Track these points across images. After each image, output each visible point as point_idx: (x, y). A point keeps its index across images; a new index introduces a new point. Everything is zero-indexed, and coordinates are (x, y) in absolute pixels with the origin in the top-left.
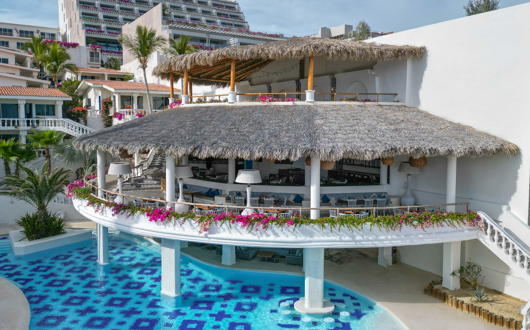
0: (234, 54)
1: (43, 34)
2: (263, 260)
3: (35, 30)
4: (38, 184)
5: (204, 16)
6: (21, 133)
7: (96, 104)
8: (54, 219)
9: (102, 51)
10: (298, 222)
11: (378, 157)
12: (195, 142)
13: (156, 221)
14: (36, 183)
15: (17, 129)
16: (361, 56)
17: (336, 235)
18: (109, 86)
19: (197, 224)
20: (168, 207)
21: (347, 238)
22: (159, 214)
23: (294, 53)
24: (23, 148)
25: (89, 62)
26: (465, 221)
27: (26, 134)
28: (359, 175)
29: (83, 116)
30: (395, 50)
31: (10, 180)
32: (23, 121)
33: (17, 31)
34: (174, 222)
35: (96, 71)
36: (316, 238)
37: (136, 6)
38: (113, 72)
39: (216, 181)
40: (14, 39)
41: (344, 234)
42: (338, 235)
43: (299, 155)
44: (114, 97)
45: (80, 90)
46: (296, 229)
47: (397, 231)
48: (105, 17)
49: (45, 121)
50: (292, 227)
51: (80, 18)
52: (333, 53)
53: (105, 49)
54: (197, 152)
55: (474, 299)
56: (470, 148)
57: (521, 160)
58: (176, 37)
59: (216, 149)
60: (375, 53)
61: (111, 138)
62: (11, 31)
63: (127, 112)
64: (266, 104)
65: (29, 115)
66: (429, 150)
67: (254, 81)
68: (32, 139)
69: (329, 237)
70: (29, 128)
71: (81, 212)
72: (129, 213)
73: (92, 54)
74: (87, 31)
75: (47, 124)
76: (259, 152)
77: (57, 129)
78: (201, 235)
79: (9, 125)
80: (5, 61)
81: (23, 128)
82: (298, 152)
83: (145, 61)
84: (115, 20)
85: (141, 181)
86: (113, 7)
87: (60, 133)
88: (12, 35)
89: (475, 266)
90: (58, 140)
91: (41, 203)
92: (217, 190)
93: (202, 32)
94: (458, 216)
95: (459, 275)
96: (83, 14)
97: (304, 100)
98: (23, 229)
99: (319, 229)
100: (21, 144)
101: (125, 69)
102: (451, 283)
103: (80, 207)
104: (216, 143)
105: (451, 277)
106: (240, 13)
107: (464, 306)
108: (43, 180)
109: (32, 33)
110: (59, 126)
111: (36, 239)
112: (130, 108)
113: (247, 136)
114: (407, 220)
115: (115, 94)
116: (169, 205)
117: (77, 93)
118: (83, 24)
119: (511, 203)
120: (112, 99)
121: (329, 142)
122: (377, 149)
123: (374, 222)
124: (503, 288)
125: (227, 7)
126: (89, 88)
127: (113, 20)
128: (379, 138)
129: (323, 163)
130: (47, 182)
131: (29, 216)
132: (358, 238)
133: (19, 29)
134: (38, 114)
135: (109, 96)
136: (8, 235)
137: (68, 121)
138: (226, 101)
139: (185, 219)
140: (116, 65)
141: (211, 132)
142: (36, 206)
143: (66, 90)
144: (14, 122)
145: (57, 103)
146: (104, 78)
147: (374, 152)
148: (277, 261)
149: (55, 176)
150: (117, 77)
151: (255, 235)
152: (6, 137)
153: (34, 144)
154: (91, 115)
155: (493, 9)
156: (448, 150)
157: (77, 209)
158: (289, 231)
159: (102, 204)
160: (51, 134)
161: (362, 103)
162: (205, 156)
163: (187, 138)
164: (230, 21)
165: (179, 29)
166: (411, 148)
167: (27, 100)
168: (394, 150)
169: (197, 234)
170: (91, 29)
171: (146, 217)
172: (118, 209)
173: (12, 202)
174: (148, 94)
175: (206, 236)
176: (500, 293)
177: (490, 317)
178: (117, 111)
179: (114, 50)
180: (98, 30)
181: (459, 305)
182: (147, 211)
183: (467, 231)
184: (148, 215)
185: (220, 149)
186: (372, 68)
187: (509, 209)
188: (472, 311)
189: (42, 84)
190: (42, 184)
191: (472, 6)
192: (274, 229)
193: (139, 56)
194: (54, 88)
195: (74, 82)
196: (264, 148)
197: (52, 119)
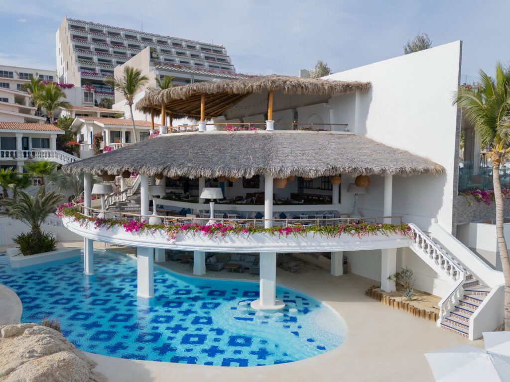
0: (202, 88)
1: (41, 76)
2: (230, 271)
3: (34, 73)
4: (31, 205)
5: (193, 60)
6: (18, 164)
7: (88, 139)
8: (46, 237)
9: (96, 92)
10: (252, 231)
11: (320, 175)
12: (165, 163)
13: (131, 231)
14: (30, 205)
15: (15, 160)
16: (314, 90)
17: (284, 241)
18: (100, 122)
19: (166, 233)
20: (142, 220)
21: (294, 244)
22: (134, 225)
23: (255, 87)
24: (20, 176)
25: (84, 102)
26: (397, 231)
27: (23, 164)
28: (316, 197)
29: (76, 149)
30: (344, 85)
31: (7, 201)
32: (21, 152)
33: (17, 73)
34: (146, 232)
35: (89, 109)
36: (266, 244)
37: (129, 50)
38: (105, 111)
39: (188, 202)
40: (15, 81)
41: (291, 240)
42: (286, 241)
43: (253, 174)
44: (105, 132)
45: (74, 126)
46: (250, 236)
47: (336, 238)
48: (99, 60)
49: (41, 153)
50: (246, 235)
51: (76, 61)
52: (288, 88)
53: (99, 90)
54: (166, 171)
55: (405, 298)
56: (401, 168)
57: (446, 179)
58: (162, 77)
59: (183, 169)
60: (326, 87)
61: (95, 162)
62: (11, 73)
63: (116, 146)
64: (231, 132)
65: (26, 147)
66: (365, 169)
67: (229, 116)
68: (28, 168)
69: (278, 243)
70: (26, 159)
71: (69, 228)
72: (109, 226)
73: (86, 95)
74: (82, 73)
75: (42, 155)
76: (219, 171)
77: (51, 159)
78: (169, 242)
79: (7, 156)
80: (6, 100)
81: (21, 158)
82: (252, 171)
83: (132, 99)
84: (109, 63)
85: (125, 204)
86: (107, 51)
87: (54, 164)
88: (12, 77)
89: (408, 271)
90: (52, 170)
91: (35, 223)
92: (189, 209)
93: (187, 73)
94: (392, 227)
95: (395, 279)
96: (79, 57)
97: (265, 128)
98: (19, 246)
99: (269, 237)
100: (19, 173)
101: (116, 108)
102: (388, 285)
103: (68, 224)
104: (182, 163)
105: (388, 280)
106: (226, 57)
107: (395, 303)
108: (36, 201)
109: (31, 75)
110: (53, 157)
111: (30, 254)
112: (119, 142)
113: (211, 159)
114: (346, 230)
115: (105, 130)
116: (143, 219)
117: (71, 129)
118: (79, 67)
119: (439, 217)
120: (103, 134)
121: (279, 163)
122: (320, 168)
123: (317, 231)
124: (432, 291)
125: (214, 51)
126: (82, 124)
127: (106, 63)
128: (323, 160)
129: (275, 181)
130: (40, 204)
131: (24, 235)
132: (303, 244)
133: (19, 71)
134: (33, 147)
135: (99, 132)
136: (6, 252)
137: (61, 152)
138: (197, 130)
139: (156, 230)
140: (109, 104)
141: (180, 155)
142: (31, 226)
143: (61, 127)
144: (12, 153)
145: (52, 136)
146: (96, 116)
147: (317, 171)
148: (242, 272)
149: (47, 198)
150: (108, 115)
151: (215, 242)
152: (5, 167)
153: (30, 173)
154: (84, 149)
155: (426, 48)
156: (382, 169)
157: (66, 226)
158: (244, 238)
159: (86, 220)
160: (46, 164)
161: (316, 132)
162: (173, 175)
163: (159, 160)
164: (217, 64)
165: (165, 70)
166: (349, 167)
167: (24, 134)
168: (334, 170)
169: (165, 241)
170: (86, 71)
171: (123, 228)
172: (100, 222)
173: (10, 224)
174: (134, 128)
175: (174, 244)
176: (429, 294)
177: (415, 311)
178: (107, 145)
179: (107, 91)
180: (93, 72)
181: (391, 303)
182: (124, 224)
183: (399, 240)
184: (124, 226)
185: (186, 169)
186: (327, 102)
187: (437, 222)
188: (402, 307)
189: (38, 120)
190: (35, 206)
191: (409, 46)
192: (232, 236)
193: (126, 94)
194: (50, 123)
195: (69, 119)
196: (224, 168)
197: (47, 151)
